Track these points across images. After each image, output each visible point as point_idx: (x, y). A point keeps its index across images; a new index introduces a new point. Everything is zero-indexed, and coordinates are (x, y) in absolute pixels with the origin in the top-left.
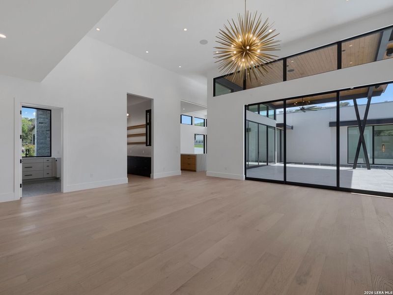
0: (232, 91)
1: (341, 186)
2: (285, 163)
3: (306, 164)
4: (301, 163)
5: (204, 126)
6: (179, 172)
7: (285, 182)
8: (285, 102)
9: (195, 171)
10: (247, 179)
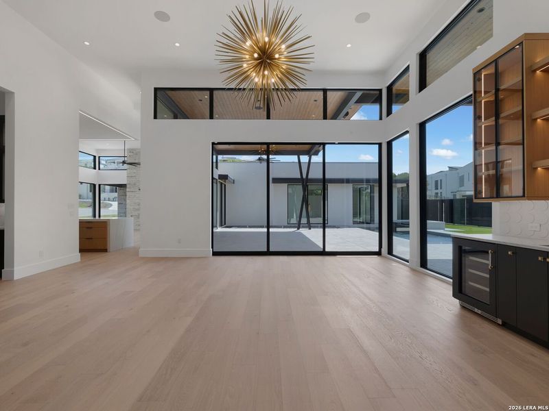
0: (176, 117)
1: (326, 250)
2: (268, 227)
3: (250, 227)
4: (245, 227)
5: (95, 168)
6: (76, 256)
7: (268, 253)
8: (268, 148)
9: (105, 250)
10: (215, 254)
